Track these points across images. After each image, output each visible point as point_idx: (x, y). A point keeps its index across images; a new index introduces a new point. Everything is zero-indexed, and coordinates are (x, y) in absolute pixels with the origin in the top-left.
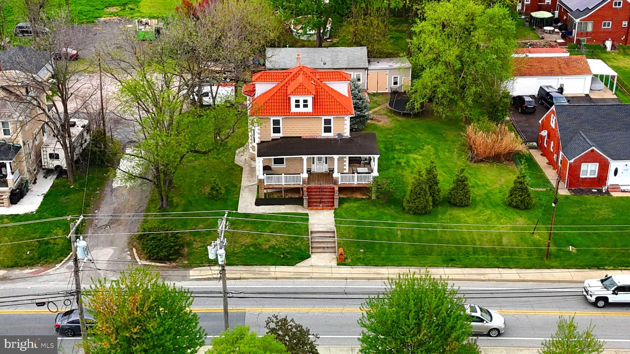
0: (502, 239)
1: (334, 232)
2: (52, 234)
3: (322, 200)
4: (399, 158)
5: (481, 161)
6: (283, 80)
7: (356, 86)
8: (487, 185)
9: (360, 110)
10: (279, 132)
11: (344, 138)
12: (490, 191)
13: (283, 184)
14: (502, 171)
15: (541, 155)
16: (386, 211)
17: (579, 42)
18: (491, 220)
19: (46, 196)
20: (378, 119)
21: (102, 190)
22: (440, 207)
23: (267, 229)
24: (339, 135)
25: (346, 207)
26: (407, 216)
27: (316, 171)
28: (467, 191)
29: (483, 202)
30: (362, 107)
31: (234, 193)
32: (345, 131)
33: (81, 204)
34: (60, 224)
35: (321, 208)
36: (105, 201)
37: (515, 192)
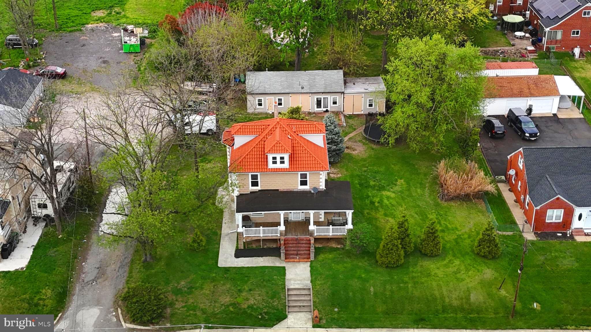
0: (469, 295)
1: (310, 289)
2: (41, 294)
3: (299, 252)
4: (373, 197)
5: (452, 199)
6: (261, 133)
7: (332, 122)
8: (457, 229)
9: (336, 144)
10: (257, 186)
11: (320, 190)
12: (459, 236)
13: (262, 235)
14: (472, 211)
15: (510, 190)
16: (360, 264)
17: (548, 50)
18: (459, 273)
19: (36, 249)
20: (353, 147)
21: (89, 238)
22: (411, 257)
23: (245, 286)
24: (315, 189)
25: (321, 258)
26: (380, 269)
27: (293, 219)
28: (438, 242)
29: (453, 250)
30: (338, 142)
31: (215, 242)
32: (321, 184)
33: (69, 256)
34: (49, 283)
35: (298, 260)
36: (92, 251)
37: (483, 243)
